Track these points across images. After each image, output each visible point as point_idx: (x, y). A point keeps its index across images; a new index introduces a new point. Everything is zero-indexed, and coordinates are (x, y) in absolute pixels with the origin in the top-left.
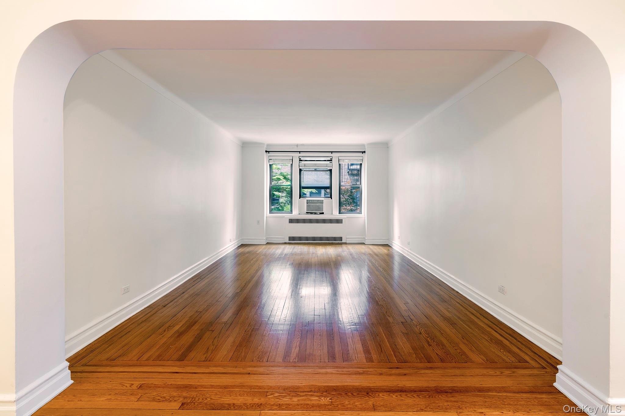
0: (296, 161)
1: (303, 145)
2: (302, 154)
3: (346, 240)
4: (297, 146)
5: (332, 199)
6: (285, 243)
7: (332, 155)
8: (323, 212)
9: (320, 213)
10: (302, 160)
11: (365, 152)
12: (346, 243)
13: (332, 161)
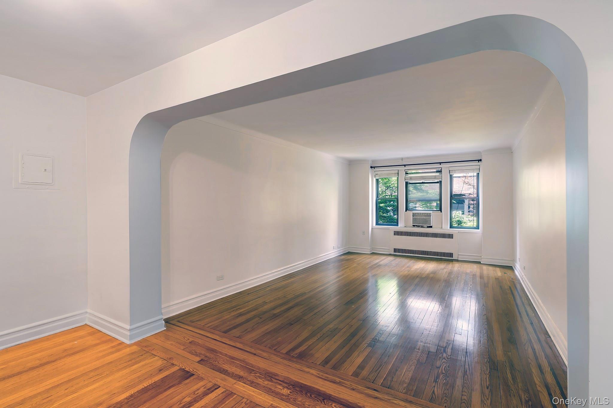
0: (402, 174)
1: (408, 158)
2: (407, 167)
3: (458, 258)
4: (402, 159)
5: (441, 212)
6: (390, 255)
7: (440, 166)
8: (430, 226)
9: (428, 227)
10: (408, 174)
11: (481, 160)
12: (457, 261)
13: (441, 172)
